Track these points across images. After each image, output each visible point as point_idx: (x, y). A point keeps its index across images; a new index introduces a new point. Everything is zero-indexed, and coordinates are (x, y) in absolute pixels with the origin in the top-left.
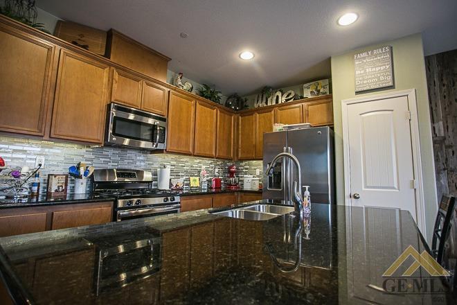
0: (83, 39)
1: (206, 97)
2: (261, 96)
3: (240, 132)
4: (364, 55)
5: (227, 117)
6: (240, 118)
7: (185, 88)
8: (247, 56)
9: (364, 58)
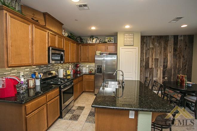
0: (35, 16)
1: (72, 39)
2: (90, 39)
3: (82, 52)
4: (127, 34)
5: (78, 46)
6: (82, 46)
7: (66, 35)
8: (93, 28)
9: (127, 35)
